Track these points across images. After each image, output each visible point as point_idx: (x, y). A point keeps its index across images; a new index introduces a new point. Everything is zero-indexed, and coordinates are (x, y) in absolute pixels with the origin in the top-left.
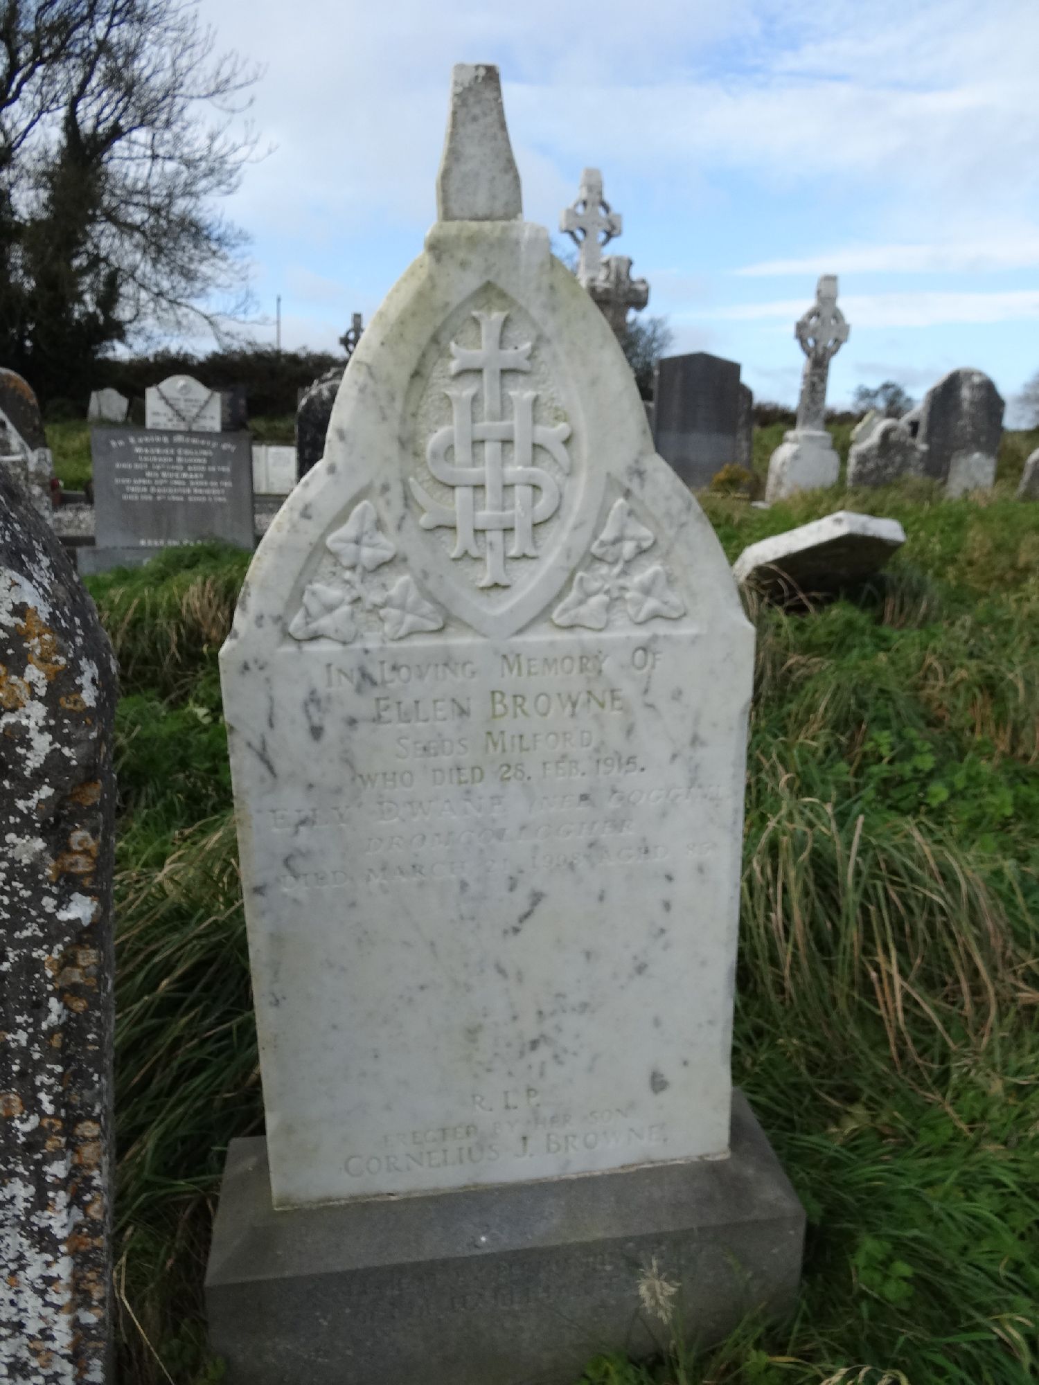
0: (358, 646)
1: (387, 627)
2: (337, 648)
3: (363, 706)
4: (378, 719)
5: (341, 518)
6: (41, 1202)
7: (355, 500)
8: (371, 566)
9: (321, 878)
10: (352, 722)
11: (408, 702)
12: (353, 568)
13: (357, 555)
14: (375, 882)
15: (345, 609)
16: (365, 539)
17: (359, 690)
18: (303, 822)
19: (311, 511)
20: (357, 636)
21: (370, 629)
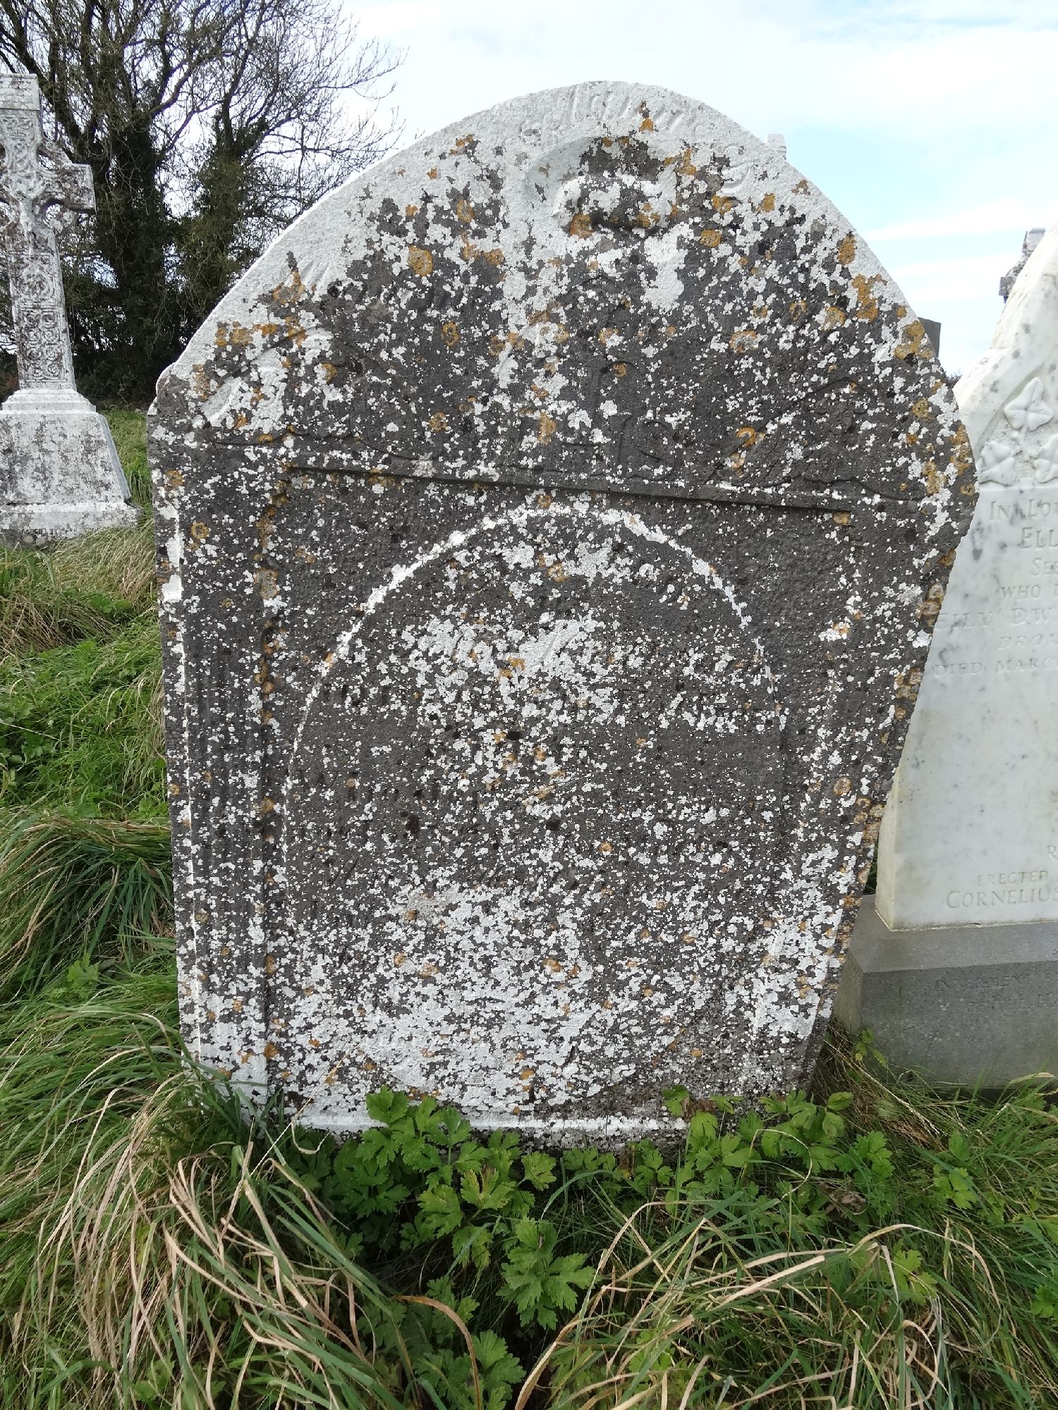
0: (1015, 488)
1: (1038, 473)
2: (1001, 489)
3: (1013, 534)
4: (1022, 544)
5: (1017, 391)
6: (838, 865)
7: (1029, 378)
8: (1033, 427)
9: (963, 668)
10: (1003, 546)
11: (1045, 530)
12: (1019, 429)
13: (1025, 418)
14: (1002, 671)
15: (1011, 460)
16: (1033, 407)
17: (1011, 522)
18: (956, 624)
19: (999, 386)
20: (1017, 481)
21: (1024, 475)
